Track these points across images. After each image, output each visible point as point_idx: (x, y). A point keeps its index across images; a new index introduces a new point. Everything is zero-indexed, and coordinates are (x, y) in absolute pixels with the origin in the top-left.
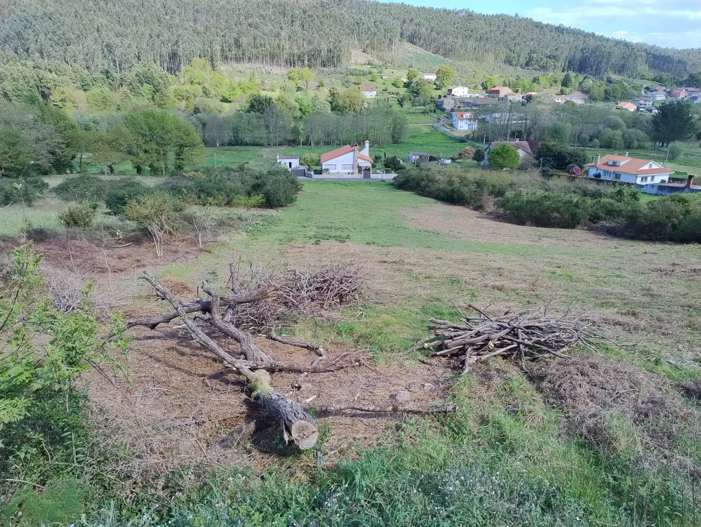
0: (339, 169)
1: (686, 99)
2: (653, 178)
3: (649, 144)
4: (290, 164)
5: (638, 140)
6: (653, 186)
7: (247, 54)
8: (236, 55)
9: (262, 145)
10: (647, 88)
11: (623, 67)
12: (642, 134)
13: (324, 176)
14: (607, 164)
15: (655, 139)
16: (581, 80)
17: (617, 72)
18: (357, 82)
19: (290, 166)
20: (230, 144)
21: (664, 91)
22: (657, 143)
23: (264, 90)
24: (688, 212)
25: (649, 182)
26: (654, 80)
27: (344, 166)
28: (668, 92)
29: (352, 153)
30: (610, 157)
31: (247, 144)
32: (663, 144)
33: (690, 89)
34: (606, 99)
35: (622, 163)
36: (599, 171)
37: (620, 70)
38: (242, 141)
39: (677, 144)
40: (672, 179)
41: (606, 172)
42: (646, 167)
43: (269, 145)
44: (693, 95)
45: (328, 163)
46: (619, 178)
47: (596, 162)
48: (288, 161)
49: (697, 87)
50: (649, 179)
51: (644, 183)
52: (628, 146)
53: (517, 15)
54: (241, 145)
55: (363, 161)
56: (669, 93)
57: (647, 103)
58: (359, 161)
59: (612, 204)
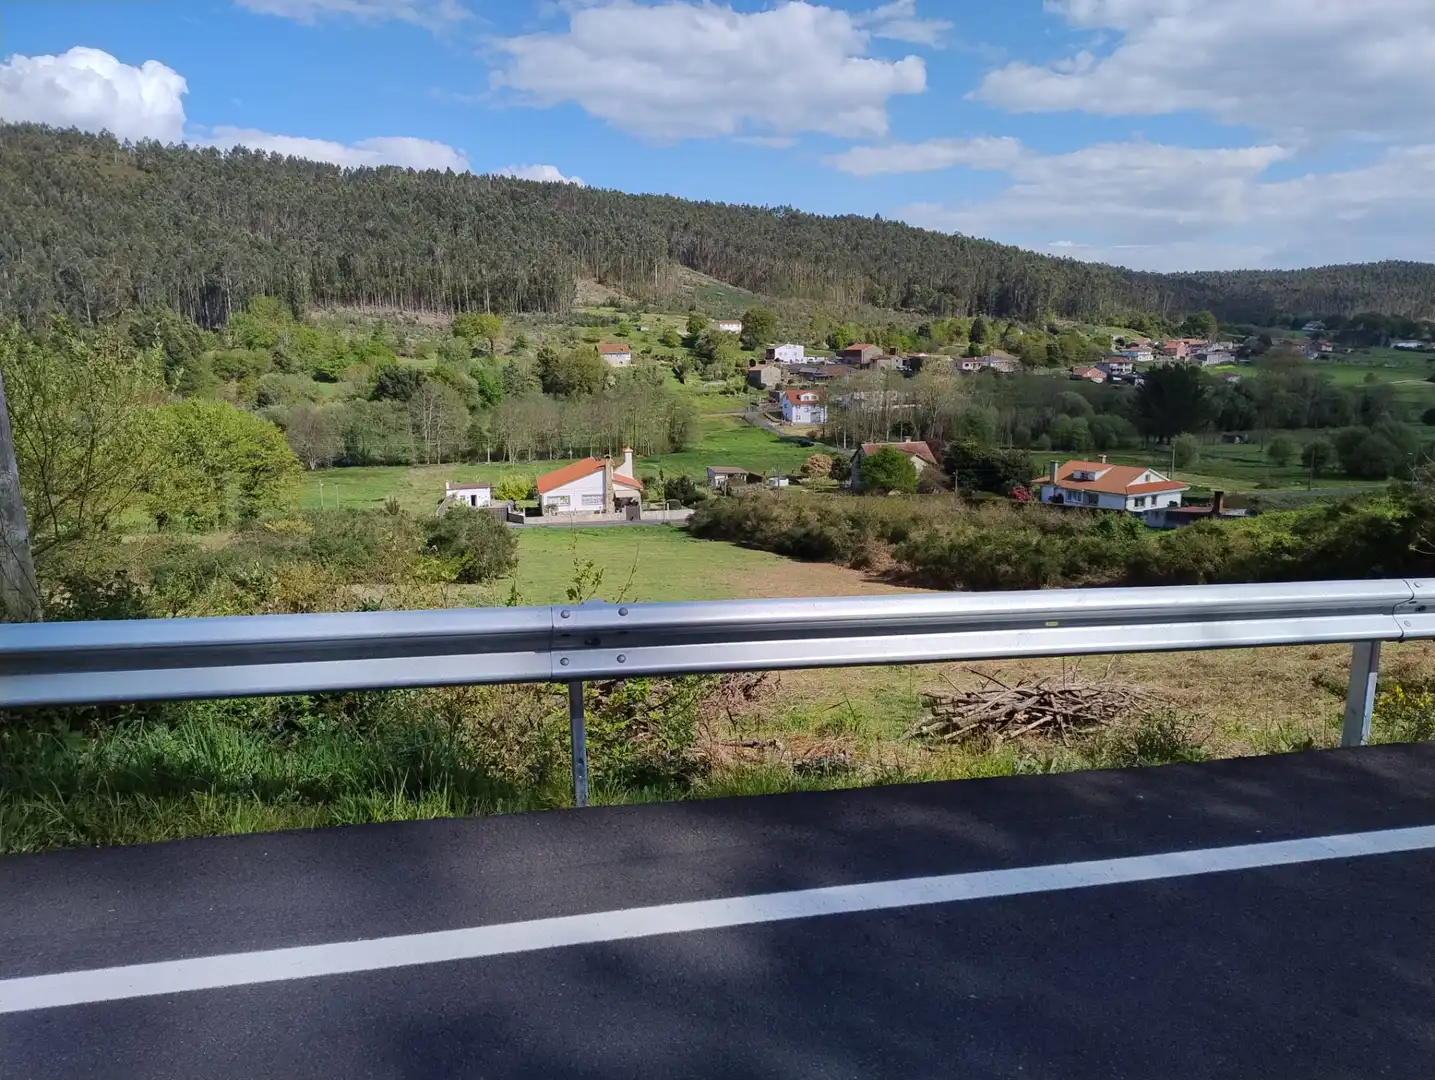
0: (577, 505)
1: (1187, 359)
2: (1154, 498)
3: (1136, 440)
4: (473, 498)
5: (1117, 433)
6: (1156, 513)
7: (367, 288)
8: (342, 290)
9: (407, 464)
10: (1120, 342)
11: (1074, 306)
12: (1121, 422)
13: (546, 519)
14: (1071, 478)
15: (1147, 431)
16: (1004, 330)
17: (1065, 314)
18: (591, 337)
19: (473, 503)
20: (340, 463)
21: (1150, 345)
22: (1152, 439)
23: (403, 355)
24: (1227, 551)
25: (1148, 506)
26: (1129, 327)
27: (587, 498)
28: (1156, 347)
29: (599, 474)
30: (1075, 466)
31: (373, 463)
32: (1161, 438)
33: (1192, 341)
34: (1051, 362)
35: (1097, 476)
36: (1059, 491)
37: (1069, 309)
38: (364, 457)
39: (1187, 438)
40: (1187, 500)
41: (1072, 493)
42: (1140, 480)
43: (423, 462)
44: (1199, 352)
45: (552, 493)
46: (1096, 502)
47: (1052, 475)
48: (468, 493)
49: (1203, 338)
50: (1148, 501)
51: (1140, 509)
52: (1101, 445)
53: (877, 216)
54: (363, 464)
55: (623, 488)
56: (1158, 350)
57: (1124, 367)
58: (615, 487)
59: (1097, 545)
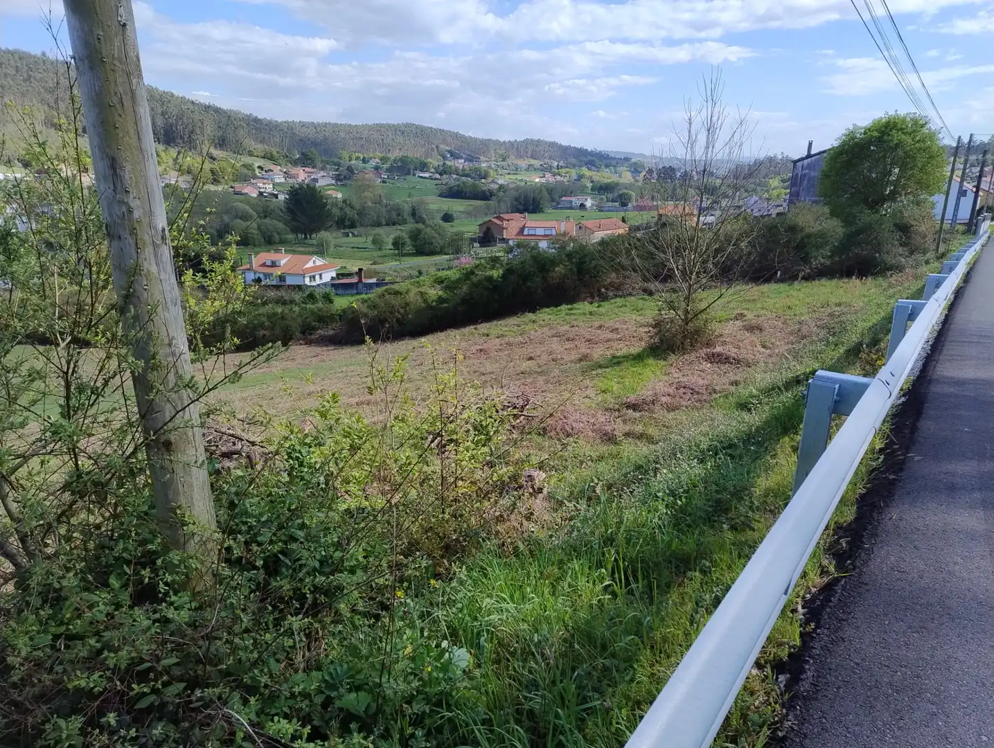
1: (306, 182)
2: (321, 275)
3: (291, 236)
5: (278, 233)
6: (325, 284)
10: (260, 167)
11: (223, 141)
12: (281, 225)
14: (264, 265)
15: (295, 230)
16: (175, 156)
17: (218, 146)
21: (281, 171)
22: (300, 235)
25: (318, 281)
26: (264, 158)
28: (285, 173)
30: (266, 256)
32: (305, 236)
33: (307, 169)
34: (216, 181)
35: (283, 262)
36: (257, 275)
37: (222, 143)
39: (323, 235)
40: (339, 276)
41: (267, 276)
42: (310, 264)
44: (312, 177)
46: (284, 281)
47: (251, 263)
49: (313, 167)
50: (317, 277)
51: (314, 284)
52: (269, 241)
56: (287, 175)
57: (267, 186)
